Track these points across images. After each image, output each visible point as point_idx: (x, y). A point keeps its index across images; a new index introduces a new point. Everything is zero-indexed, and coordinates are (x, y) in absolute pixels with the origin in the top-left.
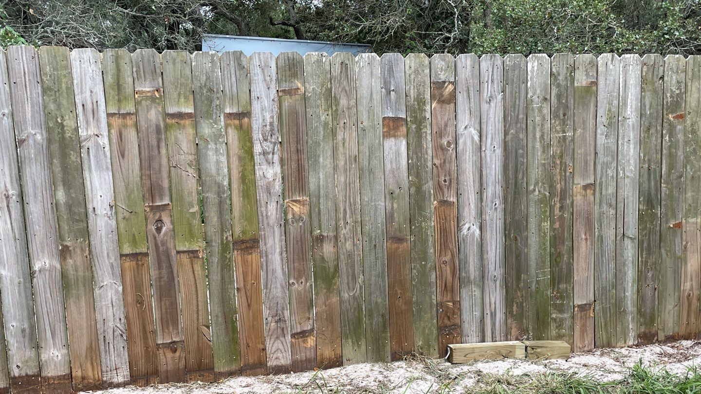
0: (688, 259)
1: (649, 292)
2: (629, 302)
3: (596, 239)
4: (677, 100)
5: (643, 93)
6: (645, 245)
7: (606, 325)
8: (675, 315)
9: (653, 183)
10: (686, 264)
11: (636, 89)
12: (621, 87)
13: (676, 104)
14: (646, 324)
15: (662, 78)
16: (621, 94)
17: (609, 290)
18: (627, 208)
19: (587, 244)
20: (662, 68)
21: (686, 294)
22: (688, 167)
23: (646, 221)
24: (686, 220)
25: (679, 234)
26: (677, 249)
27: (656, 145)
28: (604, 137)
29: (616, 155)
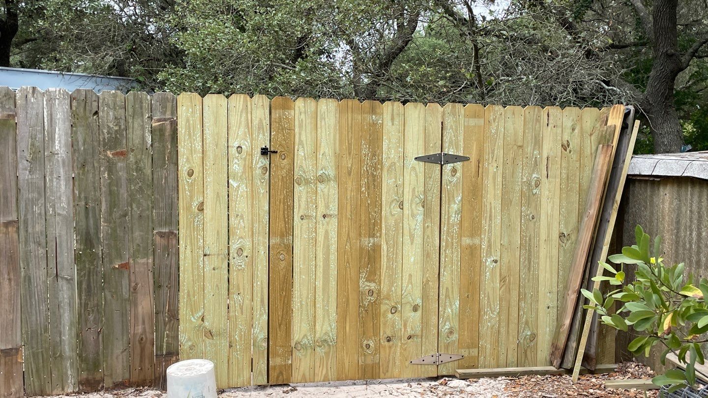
0: (139, 301)
1: (91, 337)
2: (67, 348)
3: (22, 280)
4: (116, 137)
5: (74, 129)
6: (84, 286)
7: (37, 371)
8: (125, 360)
9: (91, 222)
10: (136, 306)
11: (64, 124)
12: (46, 121)
13: (115, 141)
14: (88, 370)
15: (96, 113)
16: (46, 128)
17: (41, 334)
18: (60, 247)
19: (10, 285)
20: (95, 104)
21: (138, 338)
22: (134, 206)
23: (84, 261)
24: (134, 260)
25: (126, 275)
26: (124, 290)
27: (94, 183)
28: (28, 172)
29: (43, 191)
